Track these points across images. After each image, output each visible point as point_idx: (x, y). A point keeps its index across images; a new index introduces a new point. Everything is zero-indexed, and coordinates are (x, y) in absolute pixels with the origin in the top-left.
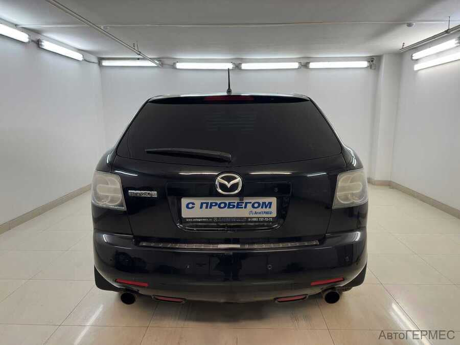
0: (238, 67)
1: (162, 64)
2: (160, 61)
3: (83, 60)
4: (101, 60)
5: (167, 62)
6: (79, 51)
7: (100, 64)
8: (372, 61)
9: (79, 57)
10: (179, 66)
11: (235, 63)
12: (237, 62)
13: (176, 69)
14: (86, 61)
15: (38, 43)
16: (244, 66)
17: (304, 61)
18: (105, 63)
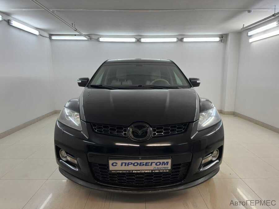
0: (138, 41)
1: (91, 38)
2: (89, 36)
3: (39, 35)
4: (51, 35)
5: (93, 37)
6: (37, 29)
7: (50, 38)
8: (222, 37)
9: (36, 32)
10: (101, 39)
11: (137, 38)
12: (138, 38)
13: (100, 42)
14: (41, 35)
15: (8, 22)
16: (143, 40)
17: (180, 37)
18: (54, 38)
